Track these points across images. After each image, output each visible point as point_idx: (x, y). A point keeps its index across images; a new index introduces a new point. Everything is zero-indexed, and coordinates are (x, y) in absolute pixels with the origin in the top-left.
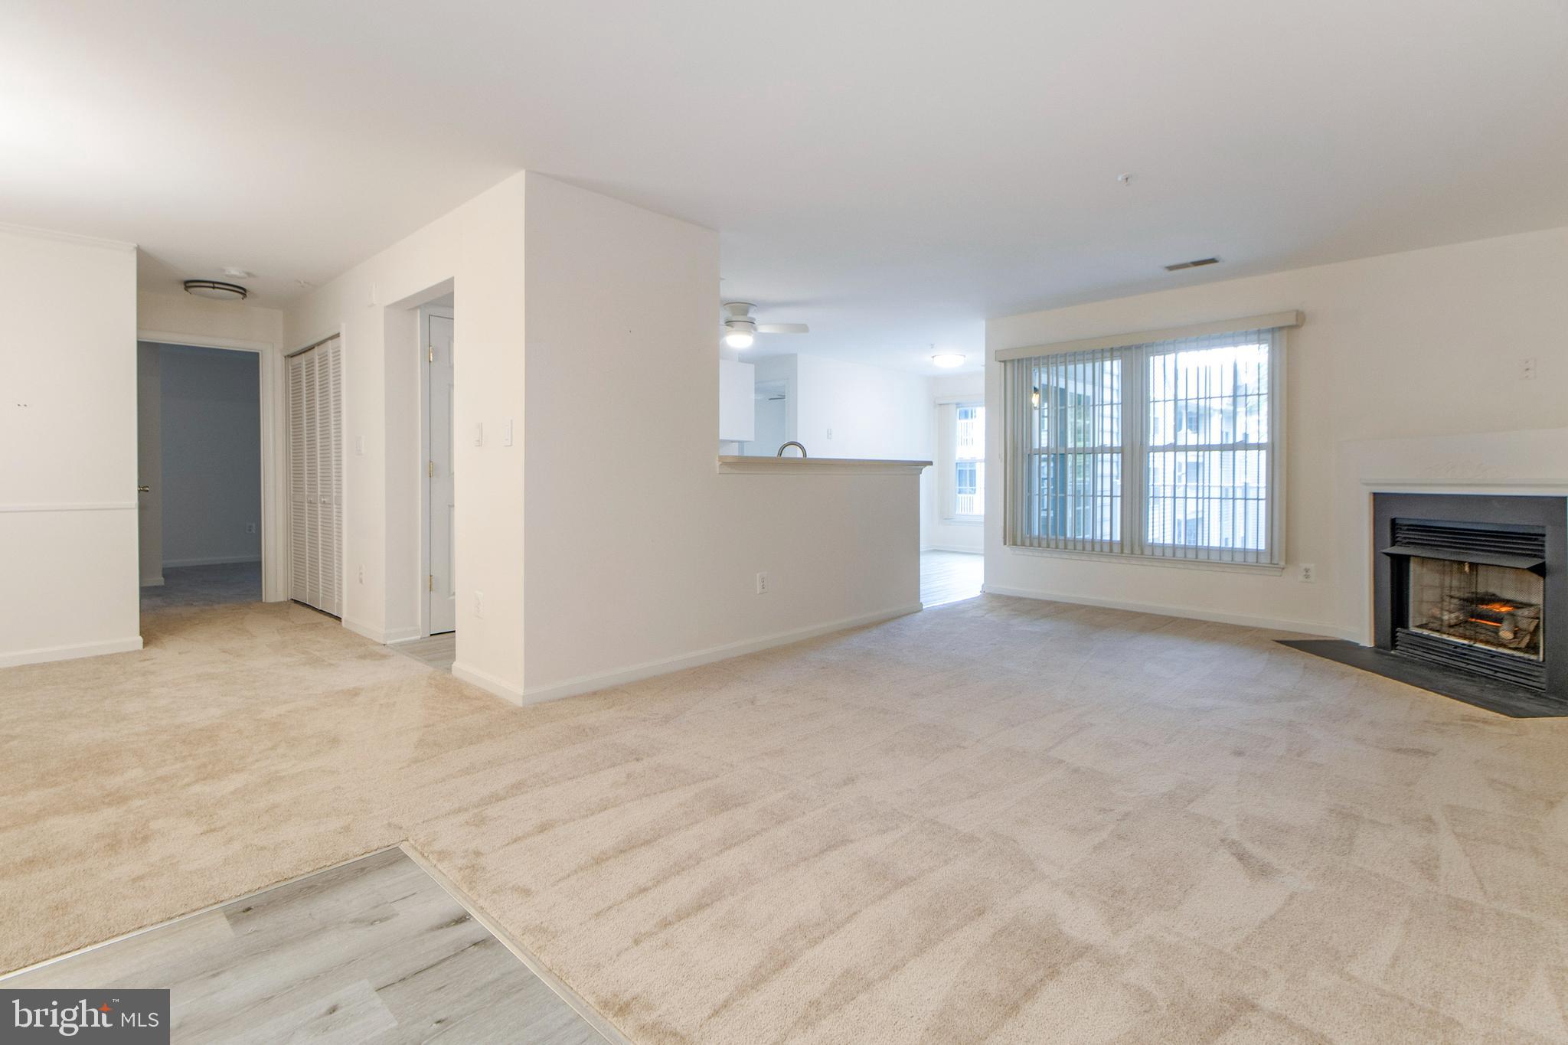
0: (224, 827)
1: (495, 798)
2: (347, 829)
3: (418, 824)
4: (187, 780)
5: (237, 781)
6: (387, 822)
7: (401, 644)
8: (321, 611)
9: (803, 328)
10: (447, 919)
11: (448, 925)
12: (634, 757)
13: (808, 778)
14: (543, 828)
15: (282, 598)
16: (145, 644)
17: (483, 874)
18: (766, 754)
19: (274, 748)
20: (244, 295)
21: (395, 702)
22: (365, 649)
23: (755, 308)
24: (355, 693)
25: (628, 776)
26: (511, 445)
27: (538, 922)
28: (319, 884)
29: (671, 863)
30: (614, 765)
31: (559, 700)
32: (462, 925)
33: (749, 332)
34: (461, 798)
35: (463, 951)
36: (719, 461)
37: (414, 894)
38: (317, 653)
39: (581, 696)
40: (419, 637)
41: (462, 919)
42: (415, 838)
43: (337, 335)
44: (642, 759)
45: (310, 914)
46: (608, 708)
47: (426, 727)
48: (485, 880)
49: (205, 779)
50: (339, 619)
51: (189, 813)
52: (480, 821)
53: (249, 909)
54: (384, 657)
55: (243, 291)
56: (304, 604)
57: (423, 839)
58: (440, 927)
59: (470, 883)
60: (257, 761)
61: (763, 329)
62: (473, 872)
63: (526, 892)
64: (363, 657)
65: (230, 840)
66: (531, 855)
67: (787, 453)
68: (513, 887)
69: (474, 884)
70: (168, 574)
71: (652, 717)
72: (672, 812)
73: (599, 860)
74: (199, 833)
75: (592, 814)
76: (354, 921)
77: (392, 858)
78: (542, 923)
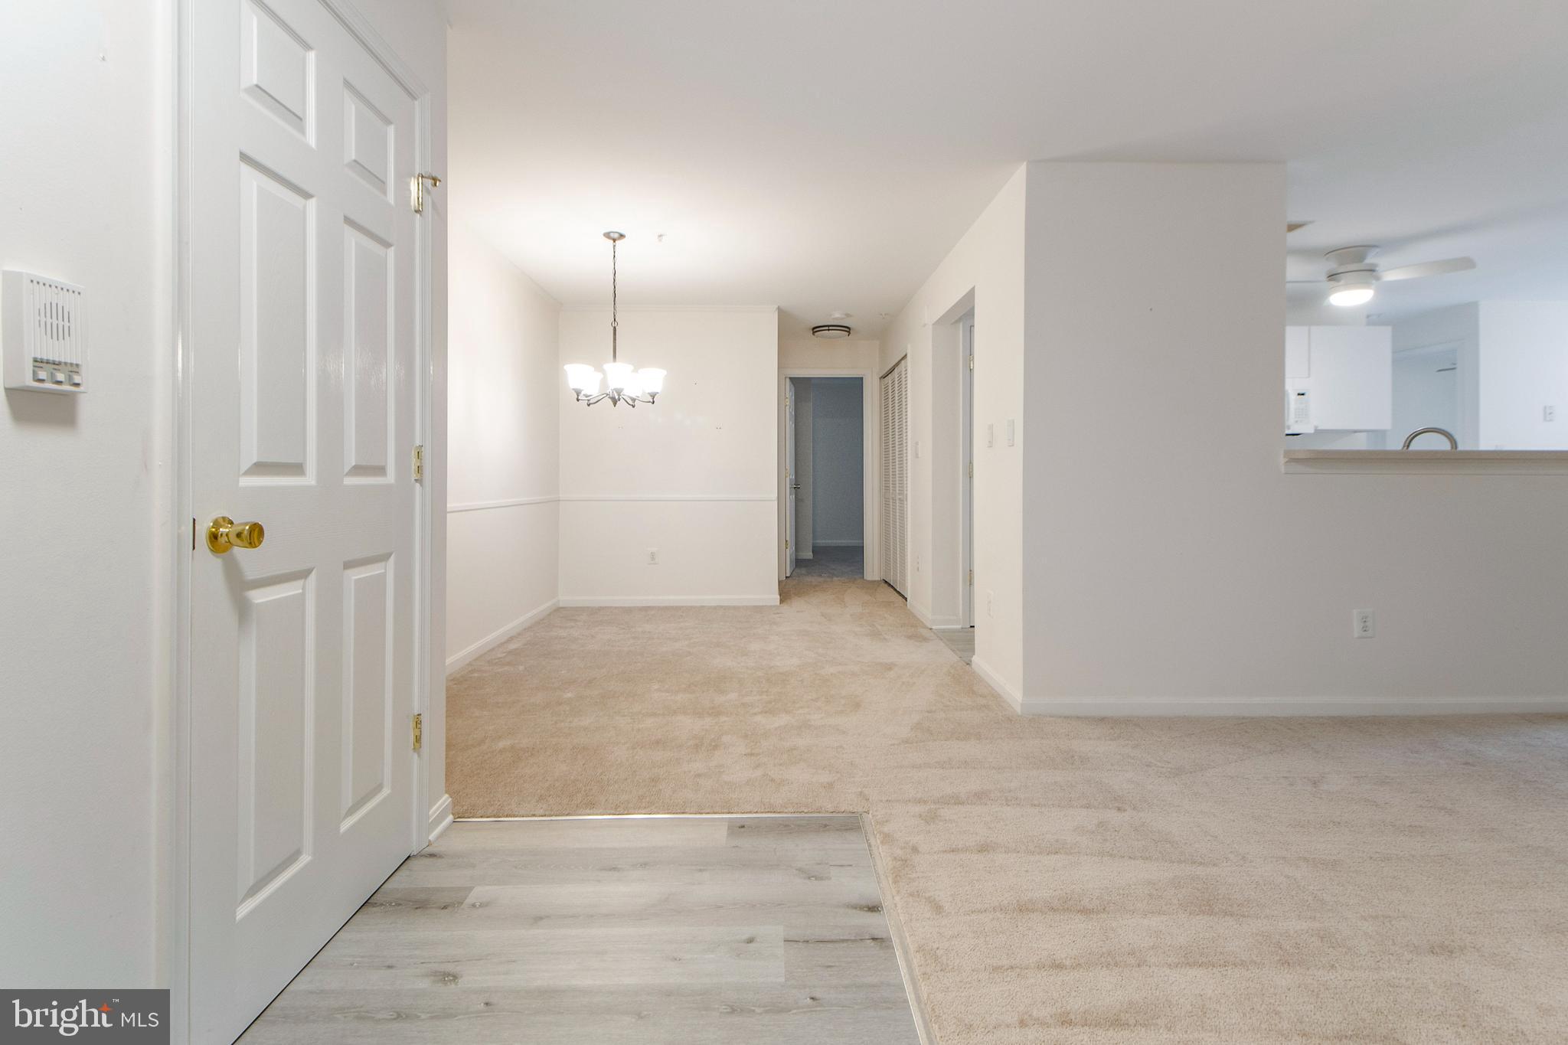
0: (758, 754)
1: (956, 800)
2: (830, 786)
3: (881, 801)
4: (756, 710)
5: (783, 720)
6: (860, 790)
7: (944, 631)
8: (899, 593)
9: (1466, 263)
10: (863, 903)
11: (861, 908)
12: (1117, 805)
13: (1363, 918)
14: (984, 848)
15: (877, 578)
16: (781, 601)
17: (910, 872)
18: (1306, 860)
19: (816, 700)
20: (849, 332)
21: (914, 683)
22: (915, 630)
23: (1378, 250)
24: (889, 667)
25: (1101, 824)
26: (1013, 445)
27: (935, 946)
28: (792, 826)
29: (1104, 950)
30: (1088, 806)
31: (1060, 717)
32: (874, 914)
33: (1366, 284)
34: (926, 789)
35: (861, 940)
36: (1284, 457)
37: (851, 865)
38: (879, 627)
39: (1086, 718)
40: (960, 626)
41: (874, 908)
42: (875, 813)
43: (905, 356)
44: (1125, 811)
45: (775, 849)
46: (1111, 740)
47: (928, 712)
48: (910, 878)
49: (766, 712)
50: (906, 599)
51: (746, 736)
52: (931, 818)
53: (743, 827)
54: (926, 639)
55: (848, 329)
56: (890, 585)
57: (879, 816)
58: (855, 907)
59: (896, 876)
60: (802, 708)
61: (1390, 276)
62: (903, 867)
63: (938, 909)
64: (910, 637)
65: (758, 766)
66: (961, 872)
67: (1416, 445)
68: (929, 897)
69: (898, 878)
70: (816, 550)
71: (1159, 764)
72: (1133, 887)
73: (1024, 908)
74: (744, 753)
75: (1040, 853)
76: (800, 870)
77: (850, 824)
78: (938, 949)
